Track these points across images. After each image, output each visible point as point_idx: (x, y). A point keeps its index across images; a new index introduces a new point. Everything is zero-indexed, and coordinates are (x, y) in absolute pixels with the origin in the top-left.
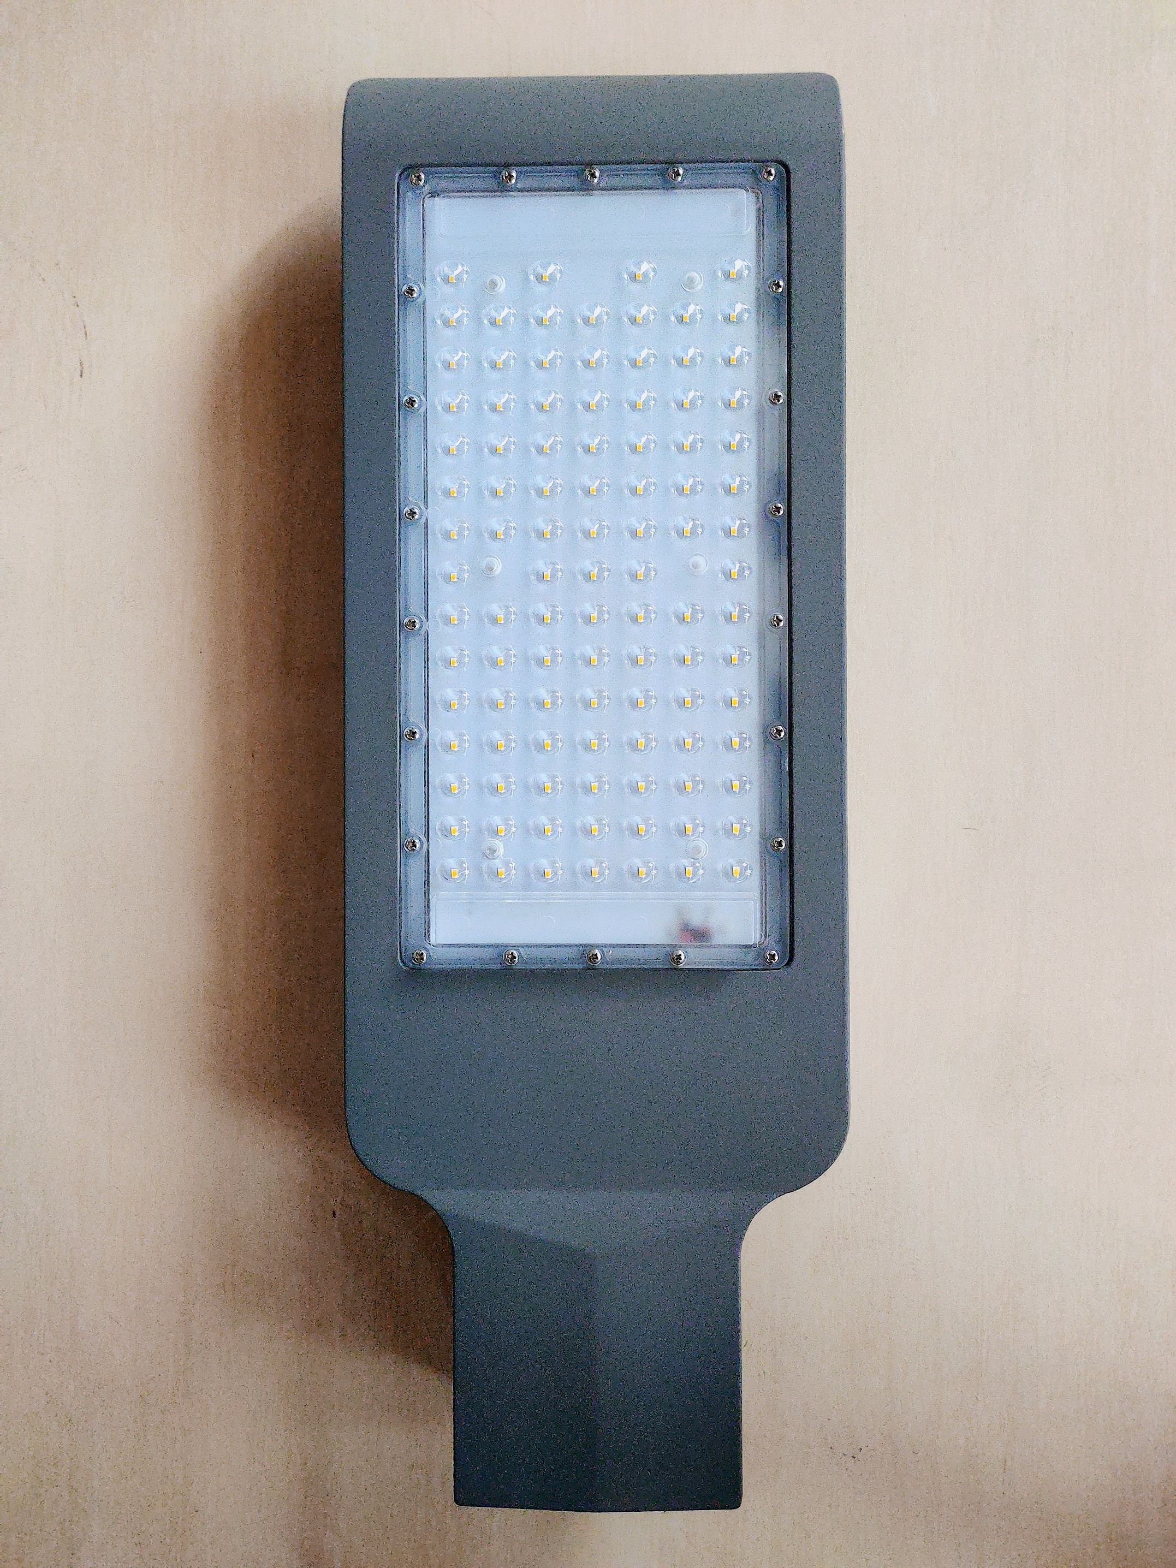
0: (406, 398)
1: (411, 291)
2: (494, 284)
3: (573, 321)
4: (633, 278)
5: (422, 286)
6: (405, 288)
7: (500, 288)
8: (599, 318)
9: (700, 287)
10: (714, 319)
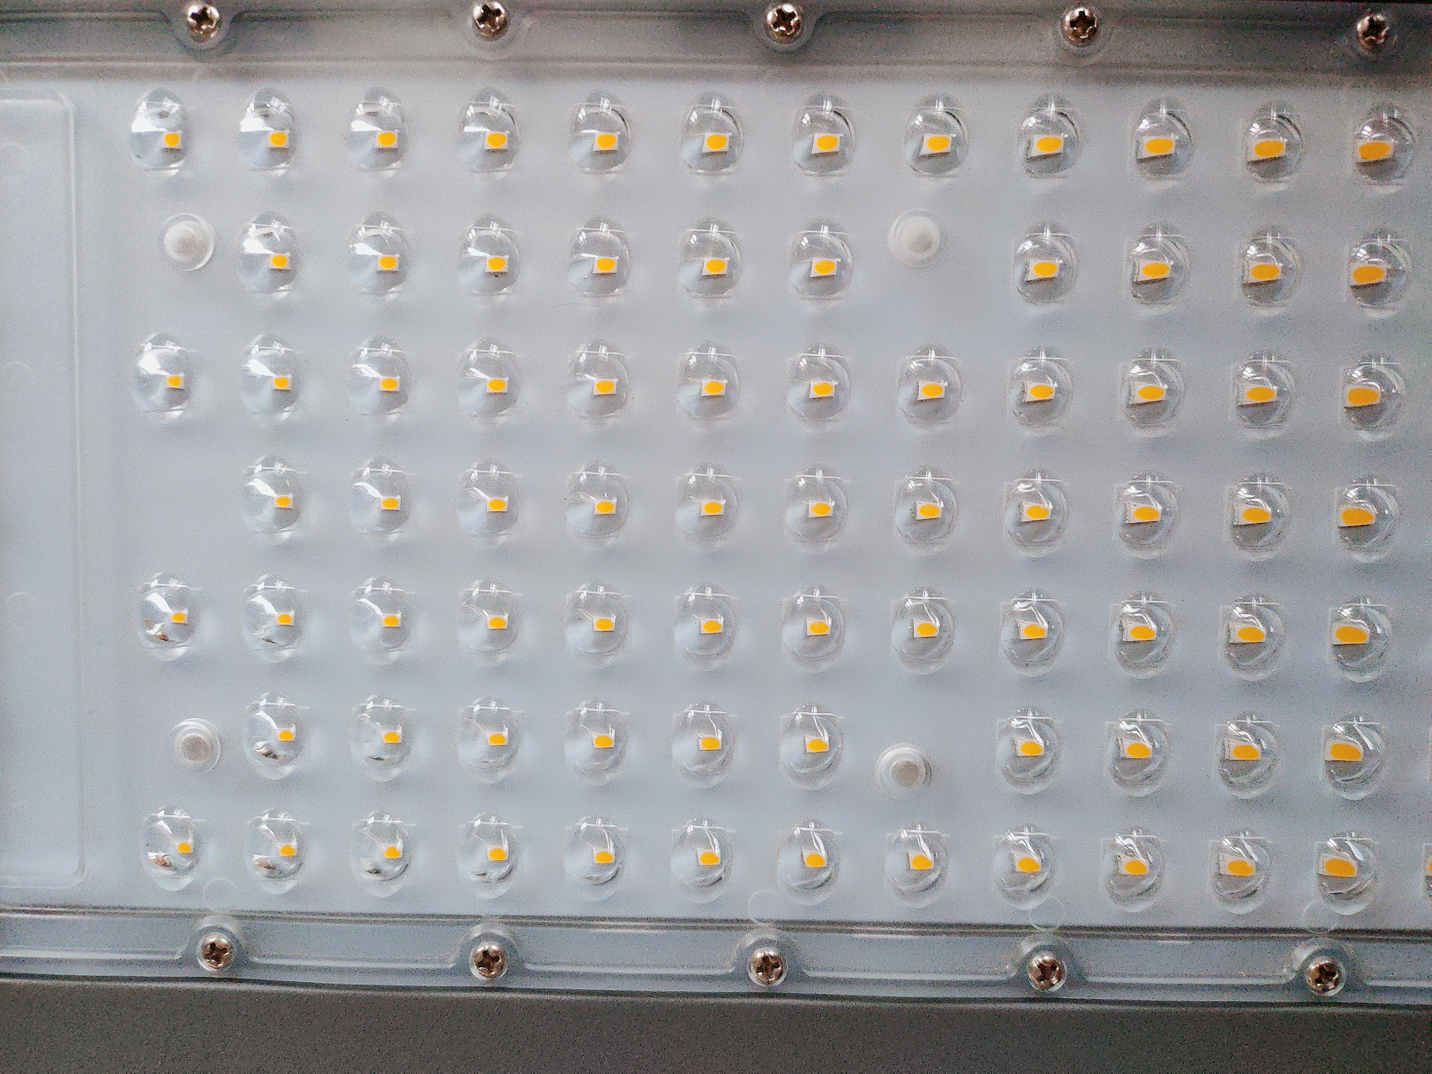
0: (475, 971)
1: (214, 952)
2: (195, 747)
3: (288, 549)
4: (178, 395)
5: (206, 923)
6: (207, 967)
7: (200, 731)
8: (278, 484)
9: (205, 225)
10: (283, 187)
